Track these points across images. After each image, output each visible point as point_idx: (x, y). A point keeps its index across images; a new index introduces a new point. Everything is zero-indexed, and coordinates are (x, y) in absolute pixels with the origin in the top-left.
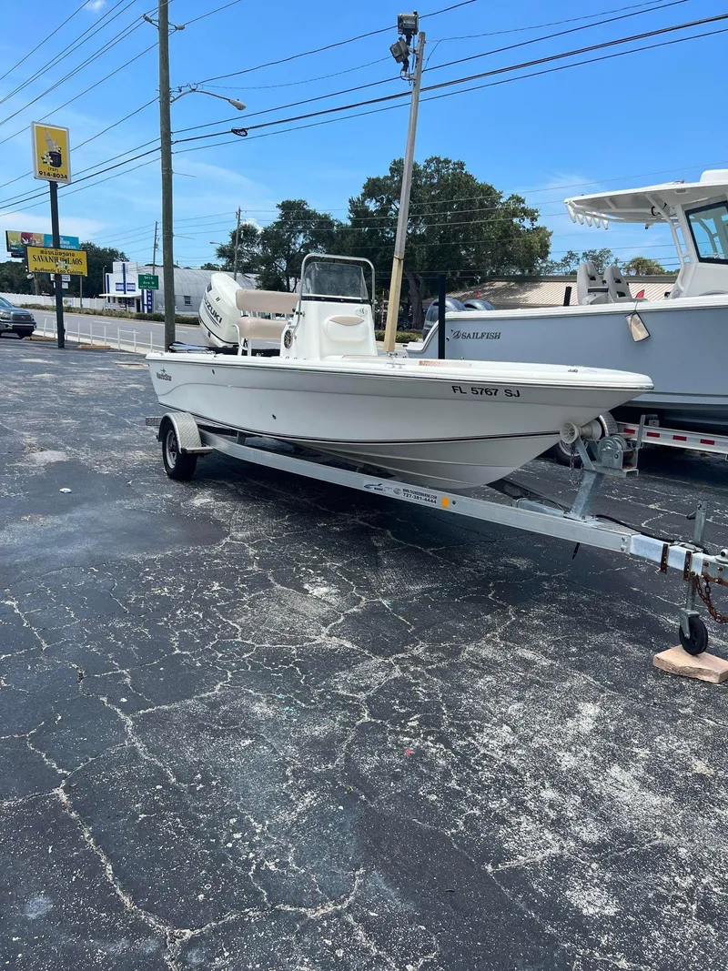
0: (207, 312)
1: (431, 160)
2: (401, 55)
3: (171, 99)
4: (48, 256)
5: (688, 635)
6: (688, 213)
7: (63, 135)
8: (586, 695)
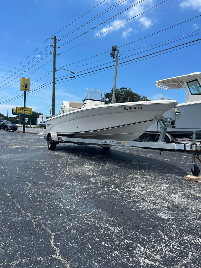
0: (62, 111)
1: (122, 88)
2: (113, 55)
3: (56, 71)
4: (22, 109)
5: (194, 170)
6: (187, 83)
7: (28, 80)
8: (164, 183)
